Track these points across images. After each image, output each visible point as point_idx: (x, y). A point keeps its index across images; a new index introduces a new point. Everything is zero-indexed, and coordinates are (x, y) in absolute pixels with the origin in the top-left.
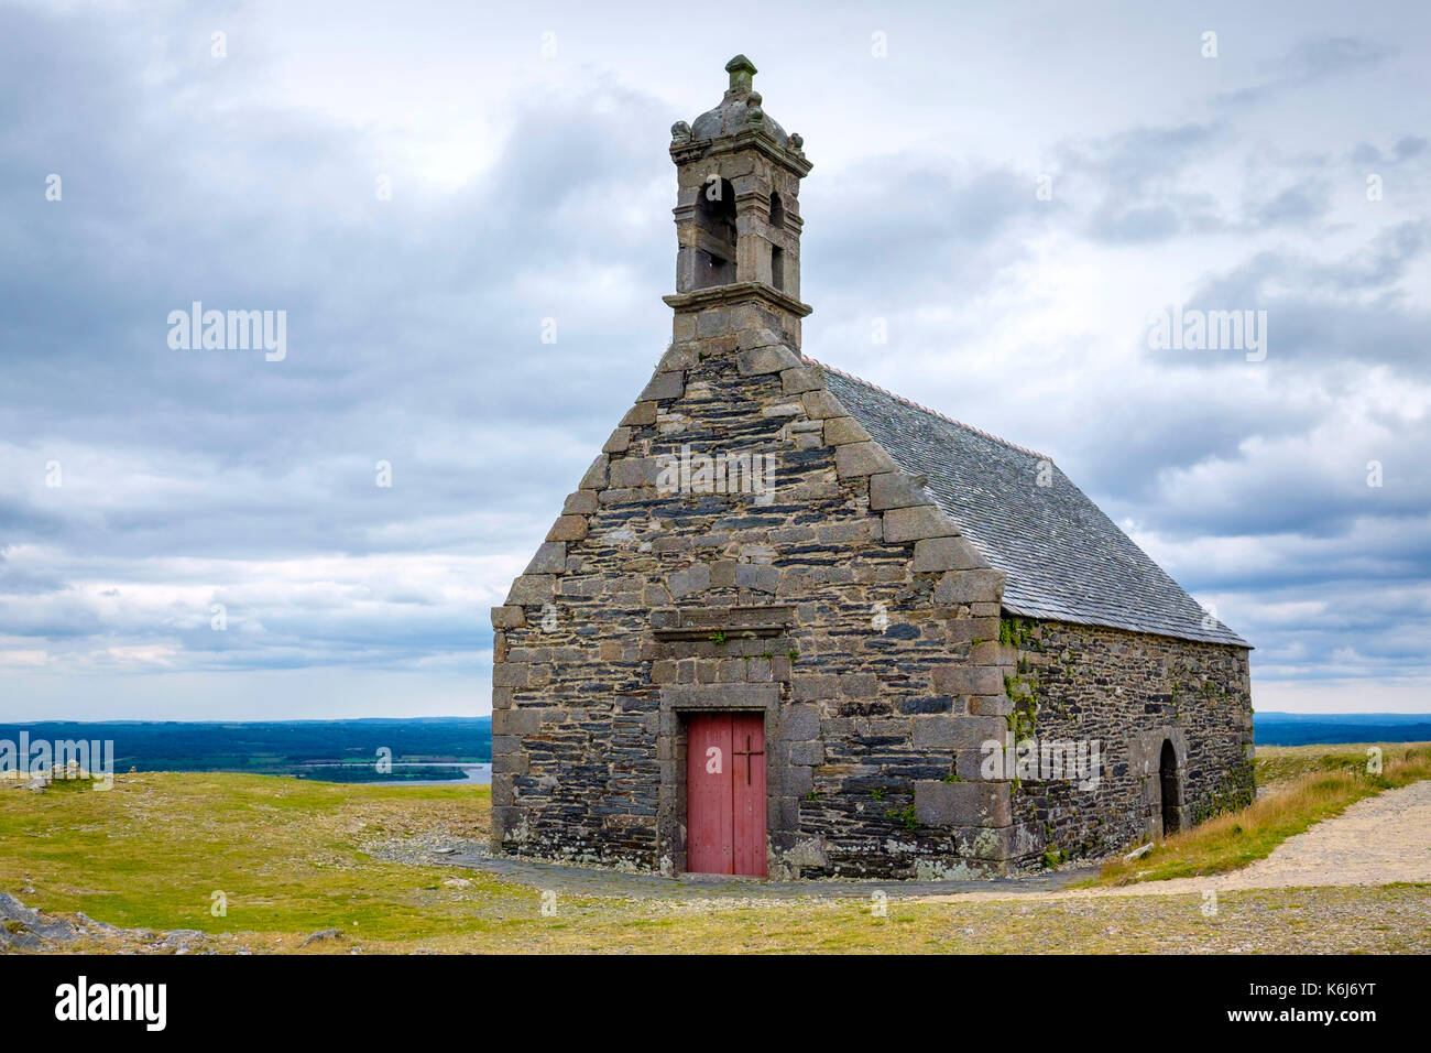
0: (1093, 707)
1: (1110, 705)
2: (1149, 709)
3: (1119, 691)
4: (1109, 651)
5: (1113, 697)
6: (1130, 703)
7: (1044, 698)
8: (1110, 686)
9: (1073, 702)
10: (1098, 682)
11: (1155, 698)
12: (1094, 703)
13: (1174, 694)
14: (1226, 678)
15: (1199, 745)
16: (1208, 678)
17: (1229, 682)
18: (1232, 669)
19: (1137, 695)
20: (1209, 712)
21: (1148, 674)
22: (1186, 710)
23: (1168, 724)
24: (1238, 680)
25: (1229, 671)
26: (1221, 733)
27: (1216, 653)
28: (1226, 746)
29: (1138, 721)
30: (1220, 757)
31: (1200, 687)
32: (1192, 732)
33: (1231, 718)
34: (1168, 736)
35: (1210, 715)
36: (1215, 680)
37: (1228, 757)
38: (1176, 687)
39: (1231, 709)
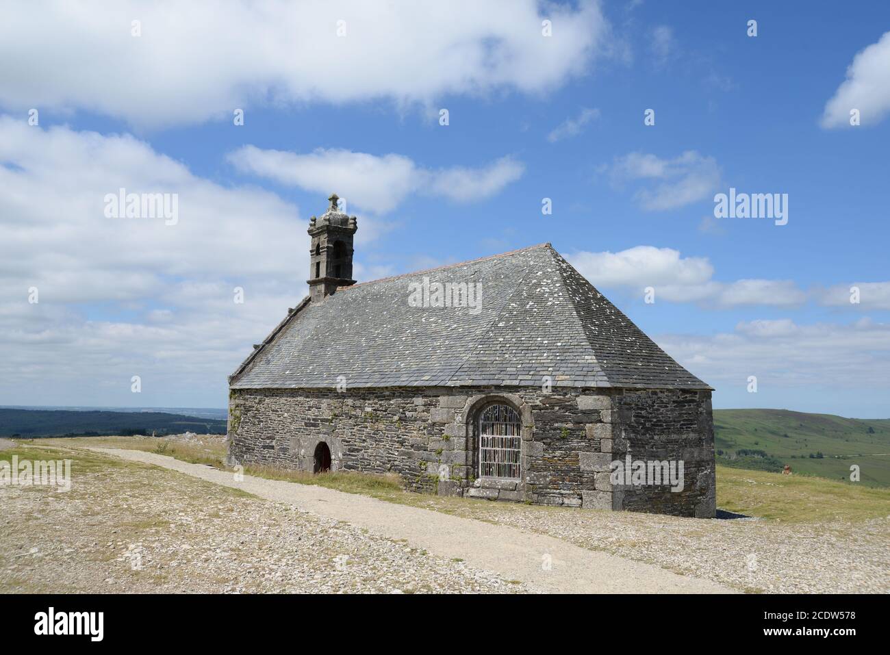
0: (269, 421)
1: (279, 421)
2: (308, 425)
3: (286, 415)
5: (282, 418)
6: (294, 421)
8: (280, 413)
9: (258, 418)
10: (273, 411)
11: (315, 420)
13: (333, 419)
14: (401, 410)
15: (358, 450)
16: (374, 410)
17: (407, 413)
18: (413, 403)
19: (298, 418)
20: (373, 432)
21: (309, 407)
22: (344, 428)
23: (324, 434)
24: (424, 411)
25: (409, 405)
26: (388, 447)
27: (387, 393)
28: (393, 458)
29: (298, 430)
30: (384, 463)
31: (363, 415)
32: (350, 442)
33: (405, 439)
34: (323, 440)
35: (374, 434)
36: (385, 411)
37: (397, 466)
38: (335, 415)
39: (406, 432)
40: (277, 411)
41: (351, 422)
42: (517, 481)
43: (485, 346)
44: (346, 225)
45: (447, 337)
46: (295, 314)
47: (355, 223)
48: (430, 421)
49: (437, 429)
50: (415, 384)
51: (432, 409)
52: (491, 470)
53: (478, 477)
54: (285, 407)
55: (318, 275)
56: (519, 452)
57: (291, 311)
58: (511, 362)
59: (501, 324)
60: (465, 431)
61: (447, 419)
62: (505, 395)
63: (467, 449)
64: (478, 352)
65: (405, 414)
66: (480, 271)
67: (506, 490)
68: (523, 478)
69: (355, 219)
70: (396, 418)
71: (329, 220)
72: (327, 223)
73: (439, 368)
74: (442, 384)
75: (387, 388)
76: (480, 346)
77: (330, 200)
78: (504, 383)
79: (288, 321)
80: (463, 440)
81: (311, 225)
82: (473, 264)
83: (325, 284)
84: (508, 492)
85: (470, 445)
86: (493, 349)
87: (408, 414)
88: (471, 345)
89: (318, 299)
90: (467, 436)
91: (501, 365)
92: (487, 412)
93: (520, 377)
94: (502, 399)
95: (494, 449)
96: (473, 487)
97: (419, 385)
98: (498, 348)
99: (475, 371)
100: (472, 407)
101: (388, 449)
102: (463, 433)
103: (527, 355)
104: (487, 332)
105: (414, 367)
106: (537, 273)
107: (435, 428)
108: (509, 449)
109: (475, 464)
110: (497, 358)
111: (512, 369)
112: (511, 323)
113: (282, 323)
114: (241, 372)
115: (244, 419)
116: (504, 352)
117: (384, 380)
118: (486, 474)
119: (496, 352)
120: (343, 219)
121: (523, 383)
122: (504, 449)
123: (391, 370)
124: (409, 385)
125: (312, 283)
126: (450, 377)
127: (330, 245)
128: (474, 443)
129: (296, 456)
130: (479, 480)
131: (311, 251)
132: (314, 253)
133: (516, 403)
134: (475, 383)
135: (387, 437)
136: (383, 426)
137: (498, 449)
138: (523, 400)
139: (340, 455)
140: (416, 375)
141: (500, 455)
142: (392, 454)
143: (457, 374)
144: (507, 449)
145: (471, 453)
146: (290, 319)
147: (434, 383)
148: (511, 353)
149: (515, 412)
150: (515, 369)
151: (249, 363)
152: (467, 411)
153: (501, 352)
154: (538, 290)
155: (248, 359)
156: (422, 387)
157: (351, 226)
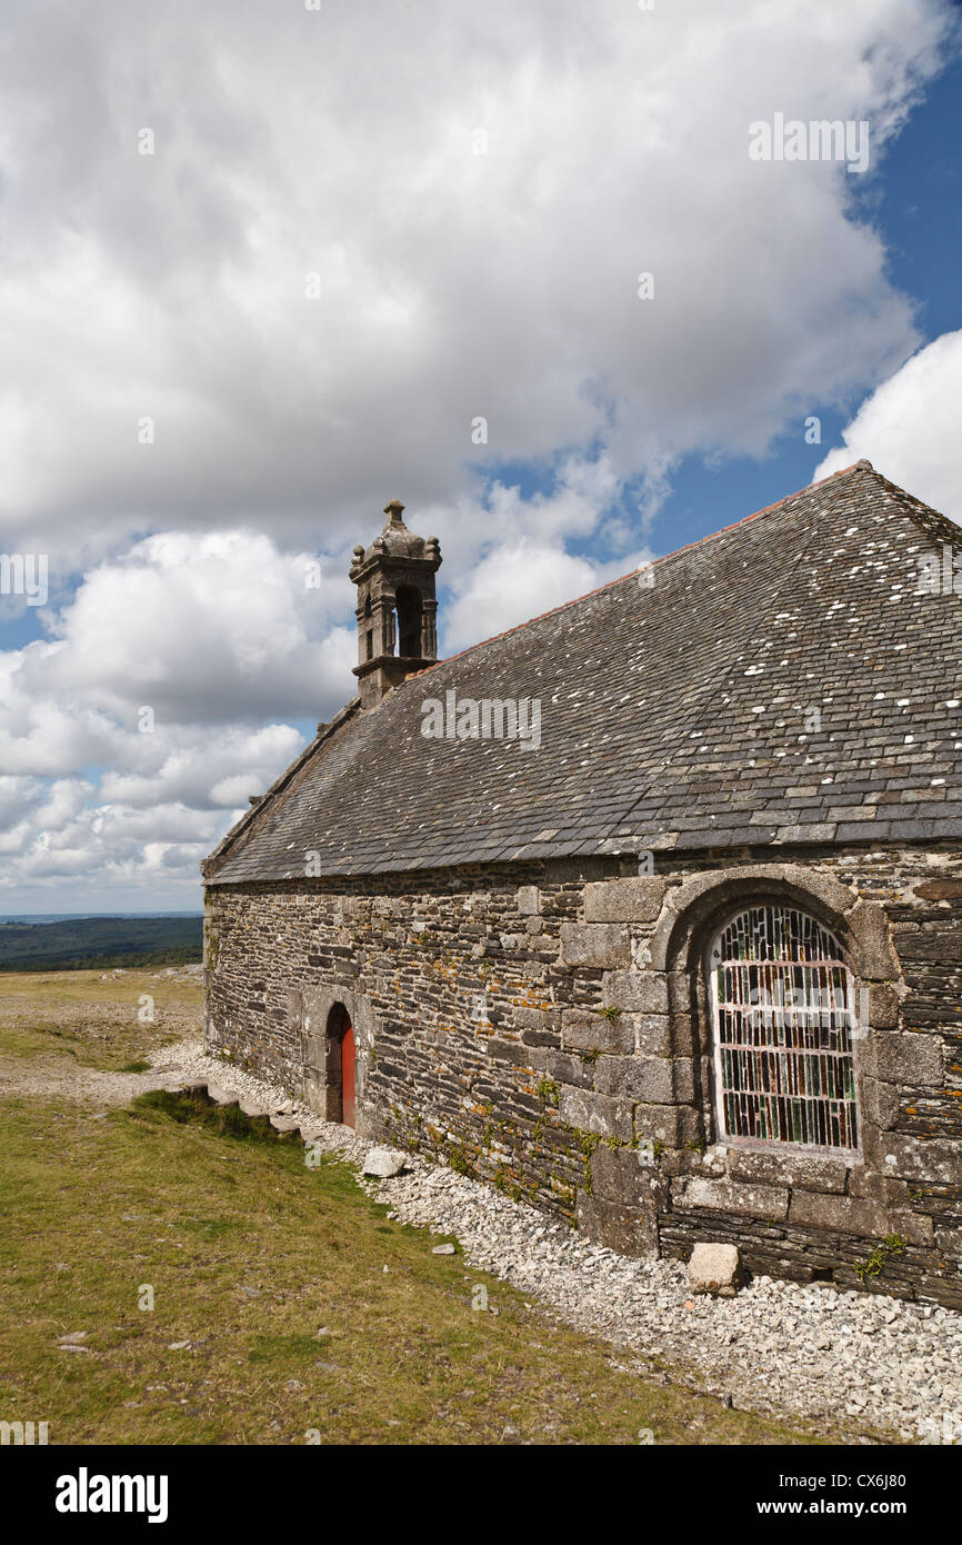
0: (257, 951)
1: (271, 951)
2: (314, 961)
3: (280, 939)
4: (271, 901)
5: (274, 944)
6: (292, 952)
7: (224, 940)
8: (271, 933)
9: (242, 944)
10: (261, 929)
11: (324, 950)
12: (258, 948)
13: (354, 948)
14: (489, 929)
15: (404, 1031)
16: (431, 928)
17: (503, 937)
18: (516, 909)
19: (297, 945)
20: (430, 984)
21: (315, 921)
22: (375, 972)
23: (341, 984)
24: (543, 931)
25: (506, 915)
26: (463, 1028)
27: (457, 883)
28: (476, 1058)
29: (299, 972)
30: (457, 1072)
31: (409, 942)
32: (386, 1006)
33: (501, 1009)
34: (340, 999)
35: (433, 990)
36: (454, 931)
37: (485, 1082)
38: (357, 939)
39: (503, 991)
40: (268, 931)
41: (386, 957)
42: (849, 1157)
43: (709, 732)
44: (421, 554)
45: (609, 726)
46: (331, 734)
47: (437, 550)
48: (559, 963)
49: (580, 987)
50: (516, 854)
51: (565, 926)
52: (757, 1117)
53: (714, 1140)
54: (278, 921)
55: (370, 656)
56: (847, 1061)
57: (322, 728)
58: (799, 770)
59: (752, 671)
60: (664, 996)
61: (609, 959)
62: (789, 870)
63: (673, 1050)
64: (691, 751)
65: (498, 939)
66: (686, 571)
67: (812, 1189)
68: (870, 1154)
69: (436, 542)
70: (478, 950)
71: (384, 546)
72: (380, 552)
73: (581, 805)
74: (587, 849)
75: (453, 868)
76: (694, 736)
77: (387, 511)
78: (783, 836)
79: (317, 747)
80: (660, 1023)
81: (355, 563)
82: (667, 564)
83: (384, 671)
84: (823, 1200)
85: (685, 1038)
86: (736, 737)
87: (507, 939)
88: (669, 734)
89: (372, 700)
90: (671, 1011)
91: (765, 783)
92: (732, 932)
93: (836, 814)
94: (779, 891)
95: (762, 1049)
96: (701, 1172)
97: (527, 856)
98: (752, 734)
99: (684, 805)
100: (683, 919)
101: (464, 1032)
102: (658, 998)
103: (847, 746)
104: (716, 694)
105: (523, 810)
106: (844, 531)
107: (576, 982)
108: (812, 1052)
109: (703, 1095)
110: (752, 763)
111: (803, 791)
112: (785, 662)
113: (307, 751)
114: (224, 852)
115: (224, 947)
116: (772, 742)
117: (448, 850)
118: (742, 1131)
119: (746, 746)
120: (413, 544)
121: (848, 833)
122: (795, 1050)
123: (469, 823)
124: (502, 858)
125: (361, 672)
126: (609, 828)
127: (387, 594)
128: (695, 1032)
129: (298, 1028)
130: (720, 1150)
131: (358, 612)
132: (362, 614)
133: (832, 901)
134: (690, 842)
135: (461, 999)
136: (451, 971)
137: (775, 1050)
138: (854, 890)
139: (370, 1037)
140: (522, 829)
141: (784, 1069)
142: (475, 1049)
143: (631, 817)
144: (805, 1051)
145: (686, 1063)
146: (320, 743)
147: (565, 849)
148: (796, 745)
149: (823, 929)
150: (812, 791)
151: (241, 833)
152: (668, 931)
153: (761, 743)
154: (855, 569)
155: (239, 824)
156: (535, 861)
157: (430, 557)
